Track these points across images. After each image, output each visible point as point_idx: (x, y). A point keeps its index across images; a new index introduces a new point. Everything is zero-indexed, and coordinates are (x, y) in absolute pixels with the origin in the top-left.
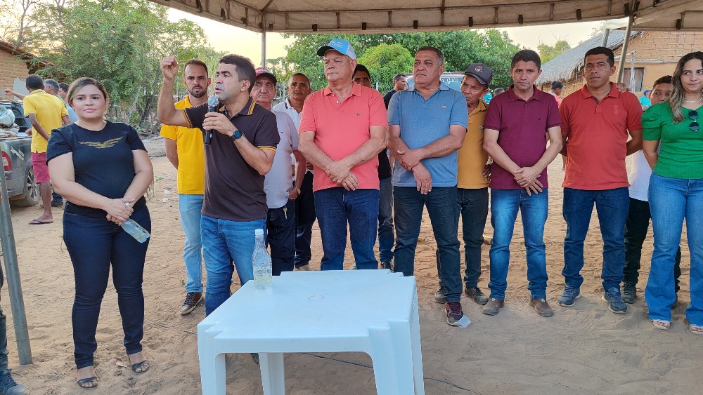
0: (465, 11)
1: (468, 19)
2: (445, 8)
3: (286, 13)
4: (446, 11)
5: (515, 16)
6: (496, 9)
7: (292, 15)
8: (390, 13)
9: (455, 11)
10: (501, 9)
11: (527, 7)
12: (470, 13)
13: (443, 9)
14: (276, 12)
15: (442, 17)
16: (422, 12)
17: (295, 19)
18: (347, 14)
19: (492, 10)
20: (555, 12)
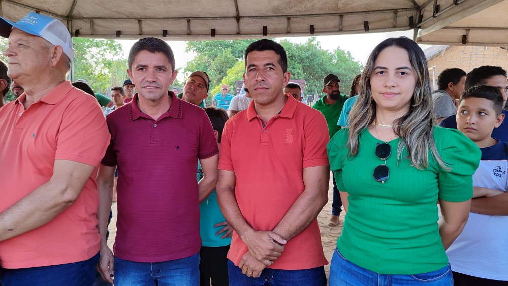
0: (259, 20)
1: (262, 28)
2: (240, 17)
3: (91, 20)
4: (241, 21)
5: (307, 27)
6: (289, 19)
7: (97, 22)
8: (189, 21)
9: (250, 20)
10: (293, 19)
11: (318, 18)
12: (265, 22)
13: (238, 18)
14: (81, 18)
15: (238, 26)
16: (219, 21)
17: (99, 26)
18: (149, 22)
19: (285, 20)
20: (345, 23)
